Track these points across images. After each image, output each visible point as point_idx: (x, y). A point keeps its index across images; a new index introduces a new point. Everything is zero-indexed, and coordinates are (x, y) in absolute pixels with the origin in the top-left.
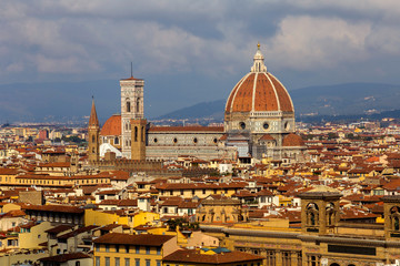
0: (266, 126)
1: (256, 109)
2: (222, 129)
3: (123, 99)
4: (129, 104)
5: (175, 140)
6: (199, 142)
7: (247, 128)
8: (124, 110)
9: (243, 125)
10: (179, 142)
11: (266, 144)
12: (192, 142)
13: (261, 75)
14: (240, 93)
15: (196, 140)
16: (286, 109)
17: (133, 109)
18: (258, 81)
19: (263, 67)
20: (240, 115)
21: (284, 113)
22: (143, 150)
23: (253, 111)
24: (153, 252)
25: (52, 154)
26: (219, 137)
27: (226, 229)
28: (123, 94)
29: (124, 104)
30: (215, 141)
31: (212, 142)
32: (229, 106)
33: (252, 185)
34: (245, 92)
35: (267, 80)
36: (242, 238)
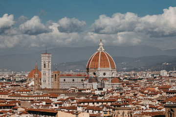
0: (104, 74)
1: (100, 67)
3: (42, 62)
4: (45, 64)
5: (65, 80)
6: (75, 81)
7: (96, 75)
8: (43, 67)
9: (95, 74)
10: (66, 81)
11: (105, 82)
12: (72, 81)
13: (102, 53)
14: (93, 60)
16: (113, 67)
17: (47, 67)
18: (101, 55)
19: (103, 49)
20: (93, 69)
21: (112, 68)
23: (99, 68)
25: (15, 86)
26: (84, 79)
28: (42, 60)
29: (43, 65)
30: (82, 80)
32: (88, 66)
33: (119, 100)
34: (95, 60)
35: (105, 55)
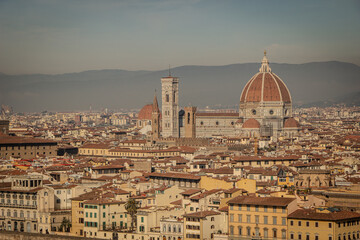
0: (271, 112)
1: (264, 100)
2: (238, 115)
3: (163, 93)
4: (167, 96)
5: (202, 123)
6: (220, 125)
7: (257, 114)
8: (164, 101)
9: (254, 111)
12: (214, 124)
13: (267, 75)
14: (252, 88)
15: (217, 123)
16: (287, 101)
17: (171, 100)
18: (266, 78)
19: (269, 69)
20: (252, 104)
22: (194, 130)
23: (262, 101)
24: (279, 210)
25: (117, 133)
26: (235, 121)
27: (326, 192)
28: (163, 89)
29: (164, 96)
30: (233, 123)
31: (230, 125)
32: (243, 98)
33: (304, 157)
34: (256, 87)
35: (272, 78)
36: (340, 200)
